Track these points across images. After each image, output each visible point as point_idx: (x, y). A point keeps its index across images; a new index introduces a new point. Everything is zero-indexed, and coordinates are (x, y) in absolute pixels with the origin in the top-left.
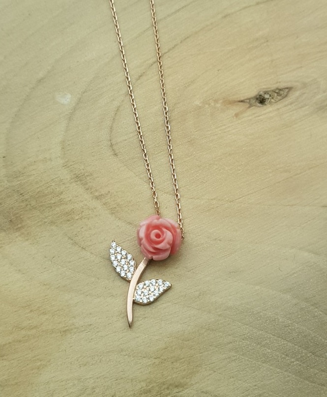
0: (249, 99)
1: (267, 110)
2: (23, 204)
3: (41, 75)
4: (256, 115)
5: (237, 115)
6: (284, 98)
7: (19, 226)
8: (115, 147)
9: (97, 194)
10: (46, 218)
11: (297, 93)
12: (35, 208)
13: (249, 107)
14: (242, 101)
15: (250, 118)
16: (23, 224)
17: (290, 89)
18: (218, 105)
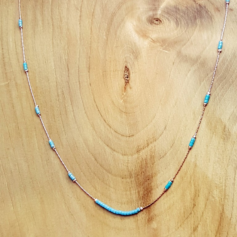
0: (125, 82)
2: (143, 174)
3: (93, 159)
4: (132, 81)
5: (130, 88)
6: (129, 70)
7: (151, 177)
8: (130, 135)
9: (146, 145)
10: (150, 166)
11: (129, 65)
12: (146, 169)
13: (129, 83)
14: (126, 85)
15: (133, 83)
16: (151, 175)
18: (125, 94)
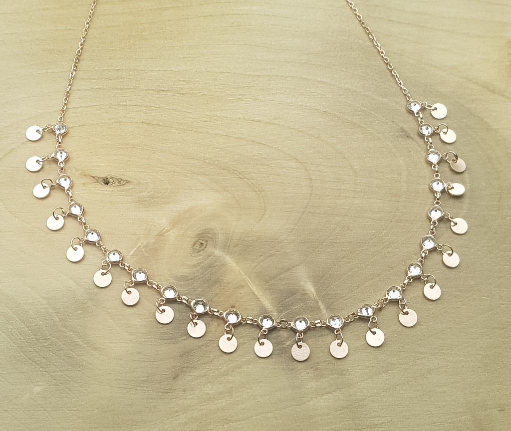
0: (99, 178)
1: (105, 189)
4: (96, 189)
5: (84, 184)
6: (121, 185)
11: (131, 186)
13: (95, 182)
14: (93, 177)
15: (92, 189)
17: (128, 182)
18: (77, 173)
